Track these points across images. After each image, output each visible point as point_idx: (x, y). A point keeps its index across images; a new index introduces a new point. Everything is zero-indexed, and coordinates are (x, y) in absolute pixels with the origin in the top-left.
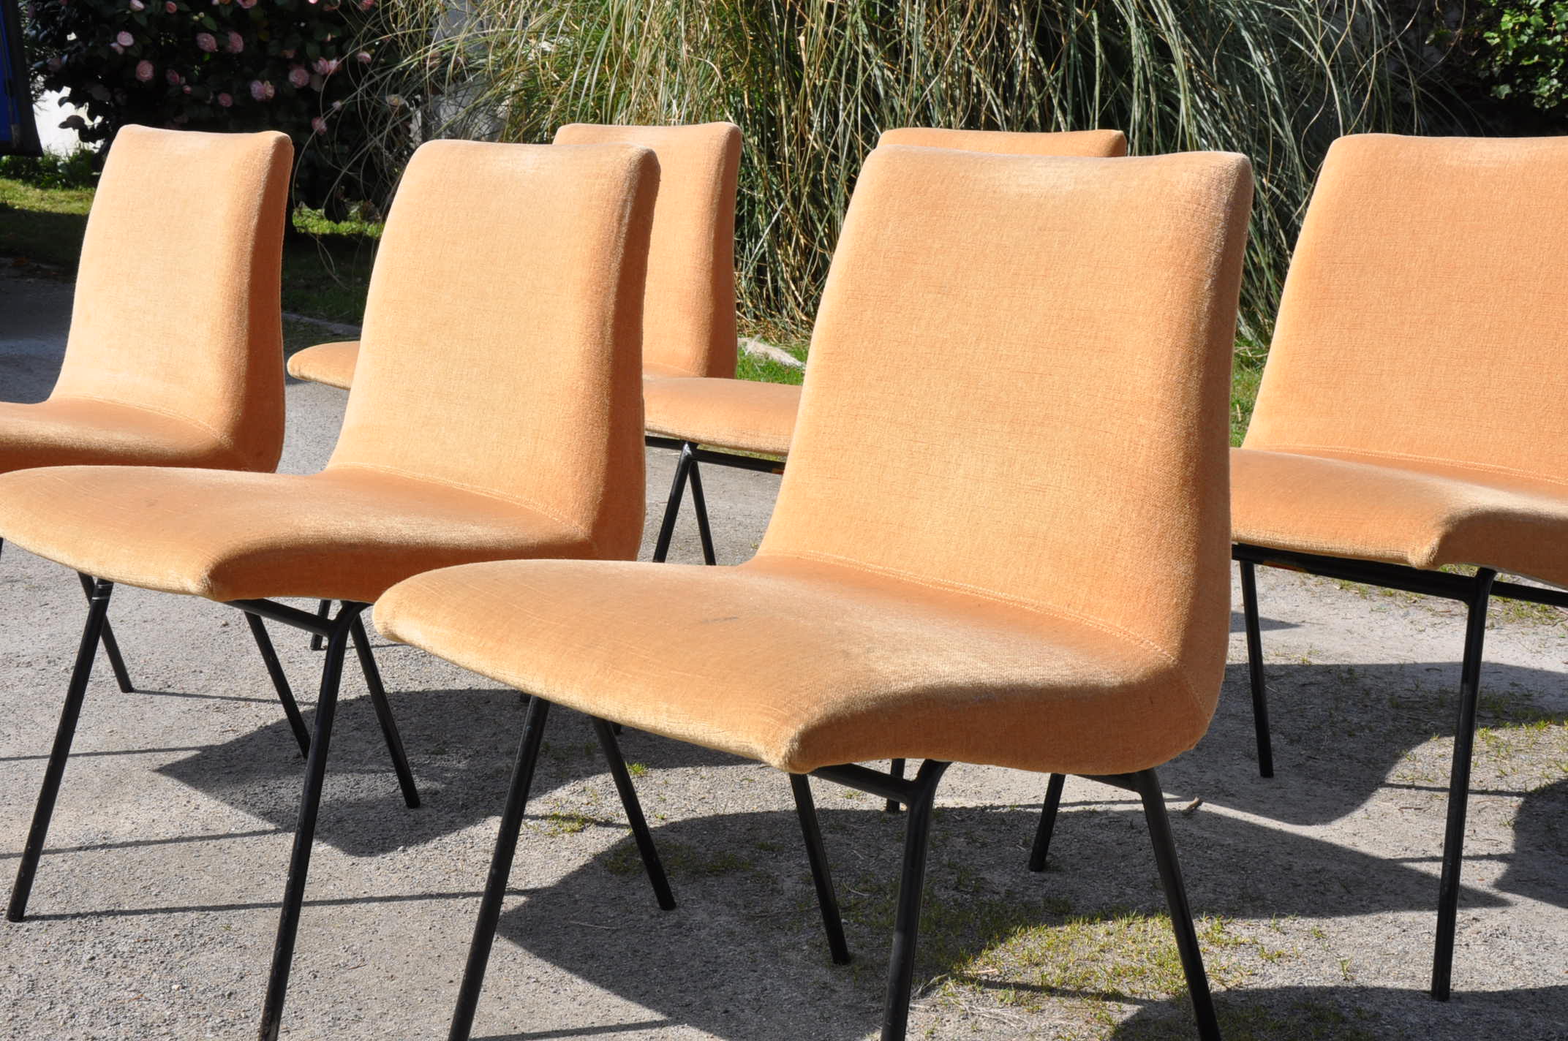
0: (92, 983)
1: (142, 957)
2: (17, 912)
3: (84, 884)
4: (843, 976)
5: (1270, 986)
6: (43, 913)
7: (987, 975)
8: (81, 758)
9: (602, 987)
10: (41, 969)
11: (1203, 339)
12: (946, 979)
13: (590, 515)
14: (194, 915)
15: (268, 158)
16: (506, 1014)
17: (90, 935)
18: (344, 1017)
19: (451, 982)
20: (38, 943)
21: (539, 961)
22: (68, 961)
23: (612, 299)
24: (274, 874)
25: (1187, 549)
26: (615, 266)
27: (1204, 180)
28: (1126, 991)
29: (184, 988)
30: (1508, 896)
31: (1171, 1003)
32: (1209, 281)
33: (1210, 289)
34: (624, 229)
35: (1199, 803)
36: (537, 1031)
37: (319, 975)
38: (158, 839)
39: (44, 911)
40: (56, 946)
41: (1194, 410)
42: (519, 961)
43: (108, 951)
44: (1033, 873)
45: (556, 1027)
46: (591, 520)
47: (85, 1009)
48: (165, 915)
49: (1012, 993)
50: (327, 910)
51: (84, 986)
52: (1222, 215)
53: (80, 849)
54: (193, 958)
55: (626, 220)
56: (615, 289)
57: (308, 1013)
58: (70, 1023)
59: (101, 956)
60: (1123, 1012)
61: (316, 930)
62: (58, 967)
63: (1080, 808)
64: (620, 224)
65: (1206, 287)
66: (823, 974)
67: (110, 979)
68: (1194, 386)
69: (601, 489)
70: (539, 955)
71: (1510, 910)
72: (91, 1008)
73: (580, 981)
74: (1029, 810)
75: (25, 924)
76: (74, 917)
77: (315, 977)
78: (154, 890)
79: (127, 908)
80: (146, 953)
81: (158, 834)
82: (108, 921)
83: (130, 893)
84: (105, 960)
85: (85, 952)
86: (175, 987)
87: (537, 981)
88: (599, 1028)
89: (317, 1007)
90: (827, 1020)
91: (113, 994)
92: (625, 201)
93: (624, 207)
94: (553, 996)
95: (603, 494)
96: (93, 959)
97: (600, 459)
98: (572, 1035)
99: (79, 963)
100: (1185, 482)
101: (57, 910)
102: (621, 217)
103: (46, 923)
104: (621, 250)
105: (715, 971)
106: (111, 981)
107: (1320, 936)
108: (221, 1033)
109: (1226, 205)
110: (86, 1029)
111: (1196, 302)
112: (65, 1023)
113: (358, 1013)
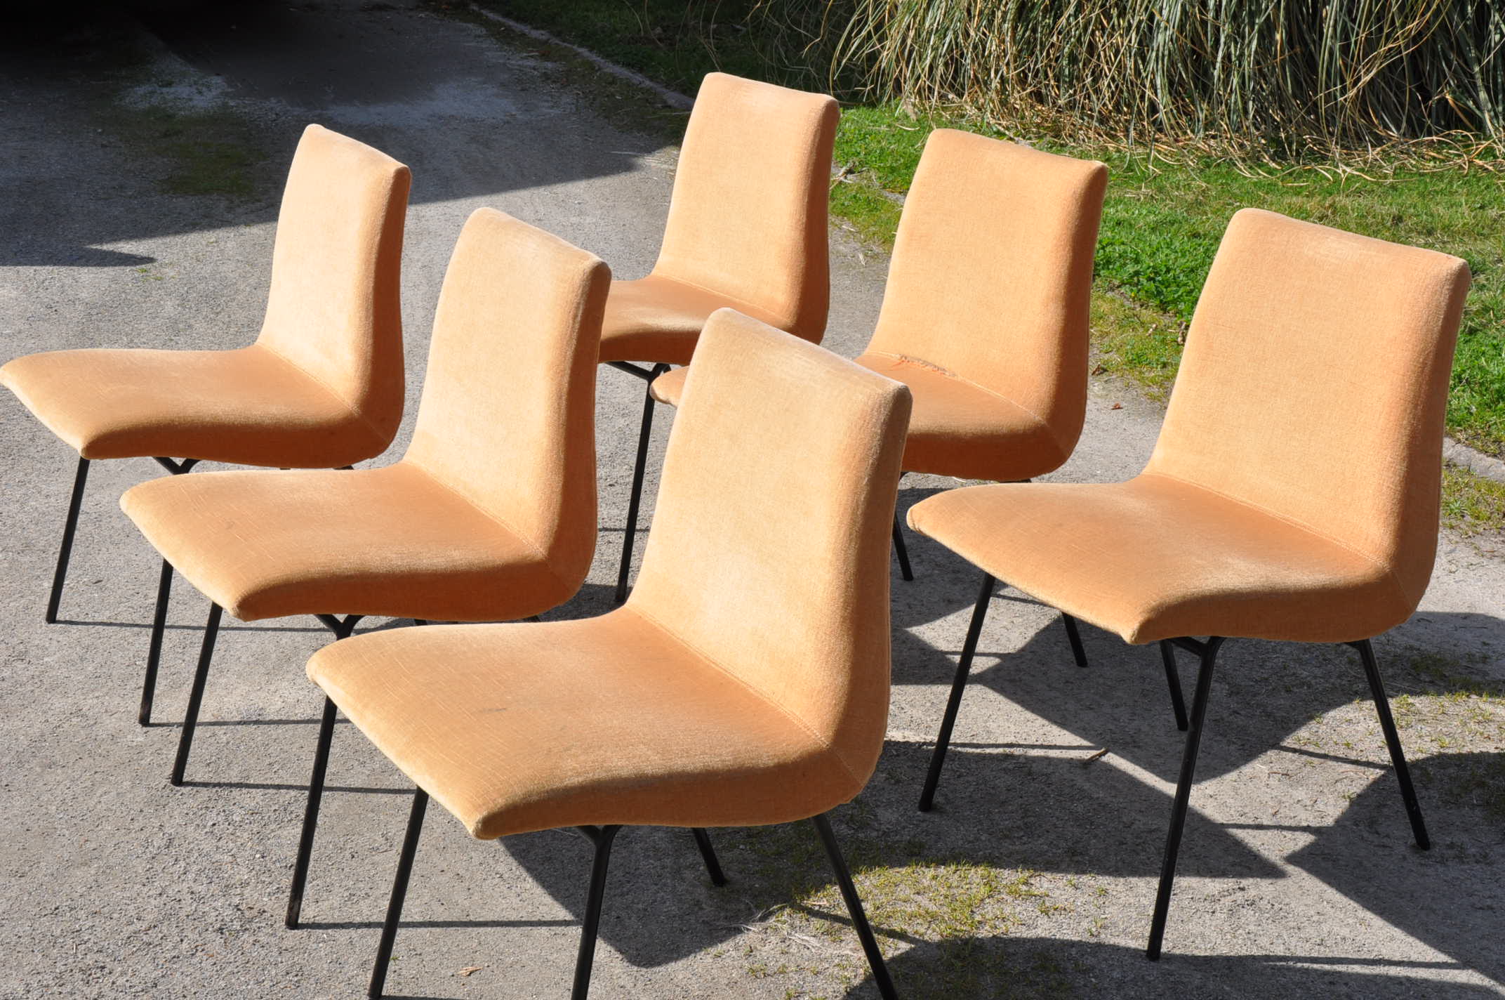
0: (207, 846)
1: (246, 827)
2: (177, 778)
3: (231, 757)
4: (714, 896)
5: (1029, 936)
6: (197, 780)
7: (820, 906)
8: (270, 632)
9: (544, 886)
10: (180, 830)
11: (860, 520)
12: (786, 907)
13: (547, 541)
14: (293, 793)
15: (389, 186)
16: (467, 903)
17: (221, 802)
18: (359, 893)
19: (443, 871)
20: (185, 806)
21: (511, 860)
22: (198, 825)
23: (566, 379)
24: (362, 760)
25: (844, 667)
26: (570, 353)
27: (870, 403)
28: (910, 931)
29: (263, 857)
30: (1290, 868)
31: (939, 945)
32: (866, 479)
33: (867, 485)
34: (577, 326)
35: (1104, 754)
36: (481, 920)
37: (356, 855)
38: (295, 718)
39: (198, 778)
40: (195, 810)
41: (852, 570)
42: (496, 858)
43: (227, 820)
44: (919, 813)
45: (495, 919)
46: (548, 545)
47: (195, 868)
48: (275, 791)
49: (827, 923)
50: (385, 798)
51: (201, 847)
52: (879, 431)
53: (239, 723)
54: (279, 832)
55: (579, 319)
56: (569, 372)
57: (336, 890)
58: (183, 878)
59: (221, 823)
60: (897, 949)
61: (370, 815)
62: (191, 829)
63: (1000, 750)
64: (574, 321)
65: (864, 483)
66: (701, 893)
67: (220, 844)
68: (852, 552)
69: (557, 521)
70: (513, 855)
71: (1281, 882)
72: (200, 867)
73: (530, 880)
74: (959, 749)
75: (182, 788)
76: (215, 785)
77: (353, 857)
78: (276, 767)
79: (252, 782)
80: (251, 823)
81: (296, 715)
82: (236, 792)
83: (258, 769)
84: (222, 826)
85: (212, 817)
86: (258, 856)
87: (501, 877)
88: (525, 922)
89: (344, 884)
90: (684, 932)
91: (218, 857)
92: (579, 304)
93: (577, 308)
94: (506, 891)
95: (558, 526)
96: (214, 825)
97: (557, 499)
98: (502, 926)
99: (205, 827)
100: (844, 619)
101: (206, 779)
102: (575, 316)
103: (195, 789)
104: (574, 342)
105: (629, 882)
106: (220, 846)
107: (1104, 893)
108: (273, 898)
109: (883, 423)
110: (191, 883)
111: (856, 493)
112: (179, 877)
113: (369, 891)
